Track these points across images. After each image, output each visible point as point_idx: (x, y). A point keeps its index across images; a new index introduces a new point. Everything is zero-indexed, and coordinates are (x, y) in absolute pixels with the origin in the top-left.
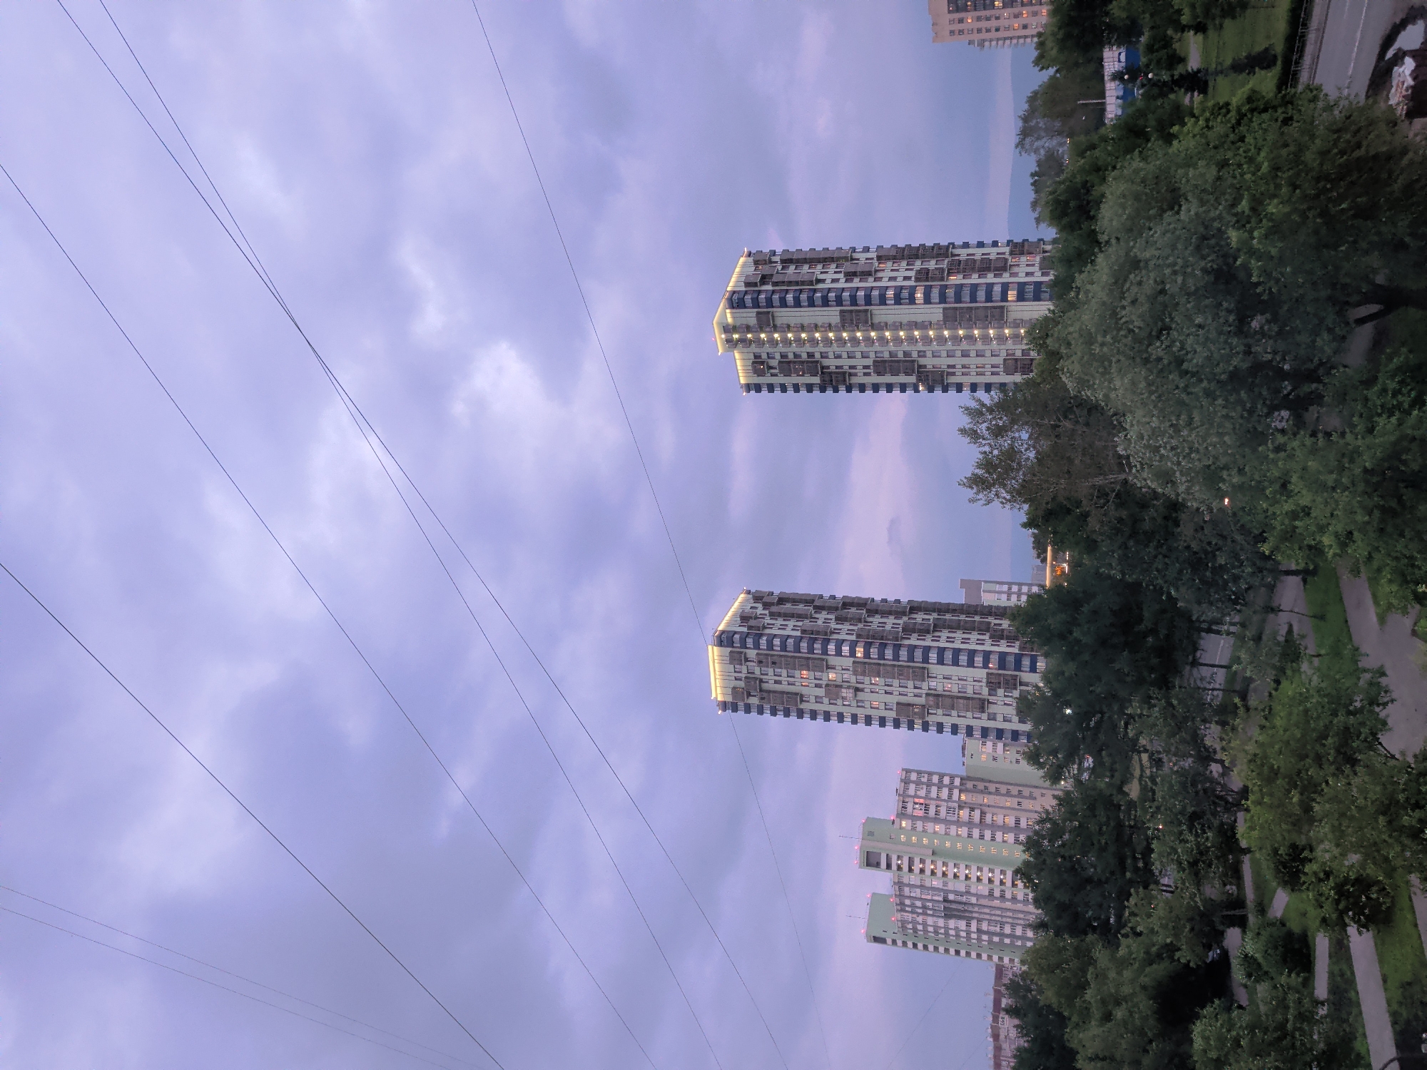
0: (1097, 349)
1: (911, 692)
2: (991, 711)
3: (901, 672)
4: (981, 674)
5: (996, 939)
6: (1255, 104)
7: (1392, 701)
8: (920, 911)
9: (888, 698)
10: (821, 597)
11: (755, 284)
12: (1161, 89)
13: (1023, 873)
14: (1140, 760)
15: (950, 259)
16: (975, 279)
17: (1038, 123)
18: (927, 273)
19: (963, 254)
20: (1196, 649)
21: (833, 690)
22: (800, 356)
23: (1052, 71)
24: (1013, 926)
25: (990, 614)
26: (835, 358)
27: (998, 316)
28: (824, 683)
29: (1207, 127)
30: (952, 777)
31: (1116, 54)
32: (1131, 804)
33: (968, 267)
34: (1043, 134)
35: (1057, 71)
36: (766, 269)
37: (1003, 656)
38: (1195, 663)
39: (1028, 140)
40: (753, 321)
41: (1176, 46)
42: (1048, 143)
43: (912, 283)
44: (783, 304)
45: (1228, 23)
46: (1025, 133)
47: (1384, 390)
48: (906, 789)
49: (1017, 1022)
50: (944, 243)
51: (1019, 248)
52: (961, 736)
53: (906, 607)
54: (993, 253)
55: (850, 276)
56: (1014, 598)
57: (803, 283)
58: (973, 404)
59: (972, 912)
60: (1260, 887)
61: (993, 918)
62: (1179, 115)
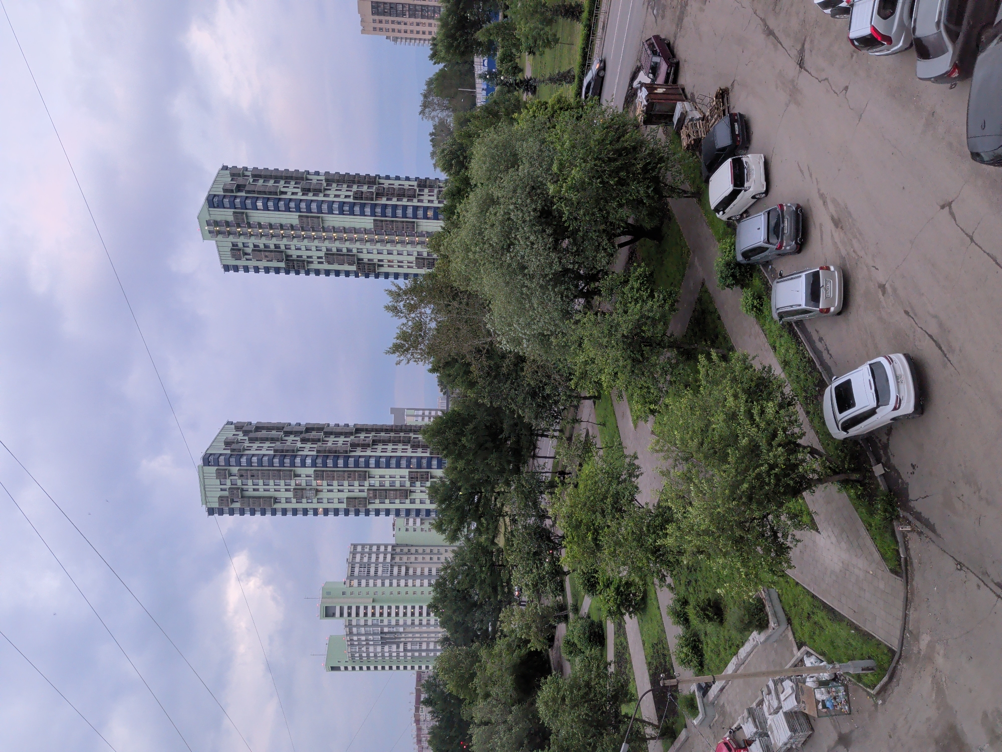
0: (471, 255)
1: (357, 489)
2: (412, 497)
3: (350, 476)
4: (405, 472)
5: (417, 654)
6: (562, 106)
7: (642, 474)
8: (364, 643)
9: (341, 495)
10: (290, 424)
11: (232, 191)
12: (510, 87)
13: (433, 607)
14: (505, 522)
15: (377, 186)
16: (394, 201)
17: (433, 99)
18: (362, 194)
19: (386, 183)
20: (535, 447)
21: (299, 493)
22: (269, 247)
23: (441, 66)
24: (428, 644)
25: (411, 431)
26: (296, 249)
27: (410, 229)
28: (292, 487)
29: (534, 116)
30: (386, 546)
31: (482, 61)
32: (500, 551)
33: (389, 193)
34: (436, 107)
35: (445, 66)
36: (240, 181)
37: (420, 459)
38: (535, 456)
39: (427, 110)
40: (230, 218)
41: (517, 60)
42: (442, 114)
43: (351, 200)
44: (255, 207)
45: (547, 50)
46: (425, 105)
47: (632, 288)
48: (354, 558)
49: (430, 709)
50: (373, 174)
51: (424, 184)
52: (392, 517)
53: (353, 429)
54: (406, 184)
55: (306, 191)
56: (426, 419)
57: (270, 193)
58: (394, 289)
59: (400, 638)
60: (575, 595)
61: (415, 640)
62: (518, 106)
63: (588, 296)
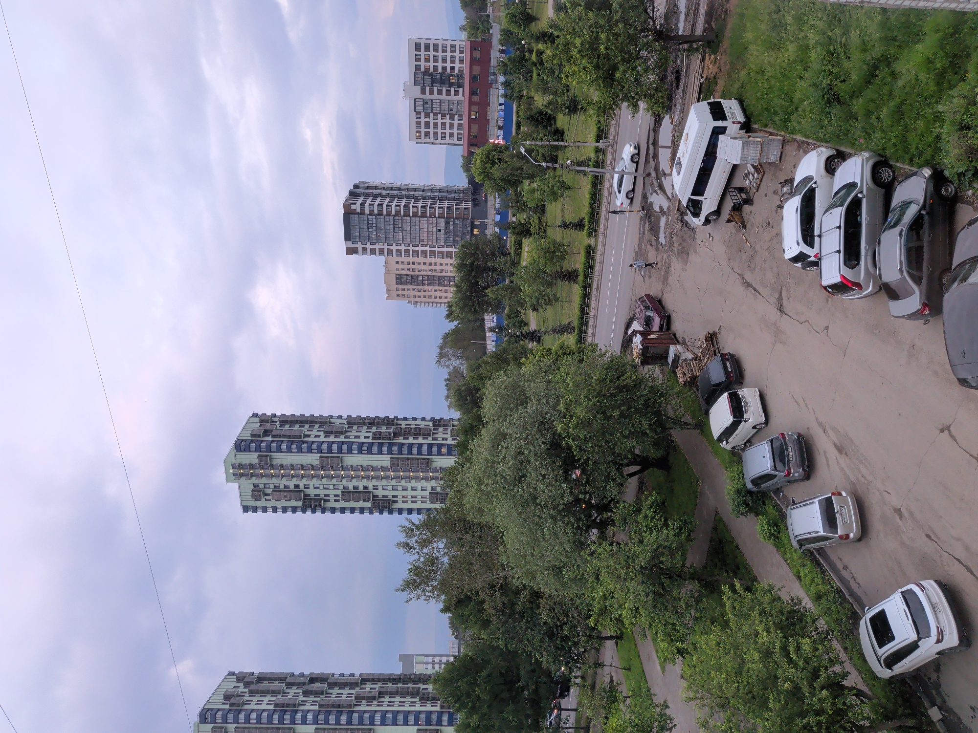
0: (483, 487)
4: (414, 730)
6: (565, 351)
10: (293, 674)
11: (259, 436)
12: (518, 338)
15: (395, 427)
16: (411, 440)
17: (448, 351)
18: (380, 435)
19: (404, 424)
23: (456, 323)
25: (420, 680)
26: (315, 488)
27: (425, 465)
29: (540, 360)
31: (491, 318)
33: (406, 433)
34: (451, 357)
35: (459, 324)
36: (268, 426)
37: (429, 714)
39: (442, 360)
40: (255, 461)
41: (523, 316)
42: (457, 363)
43: (370, 440)
44: (279, 450)
45: (549, 307)
46: (441, 356)
47: (646, 517)
50: (391, 416)
51: (438, 423)
53: (358, 679)
54: (422, 424)
55: (328, 434)
56: (437, 667)
57: (295, 437)
58: (407, 524)
62: (525, 352)
63: (602, 526)
